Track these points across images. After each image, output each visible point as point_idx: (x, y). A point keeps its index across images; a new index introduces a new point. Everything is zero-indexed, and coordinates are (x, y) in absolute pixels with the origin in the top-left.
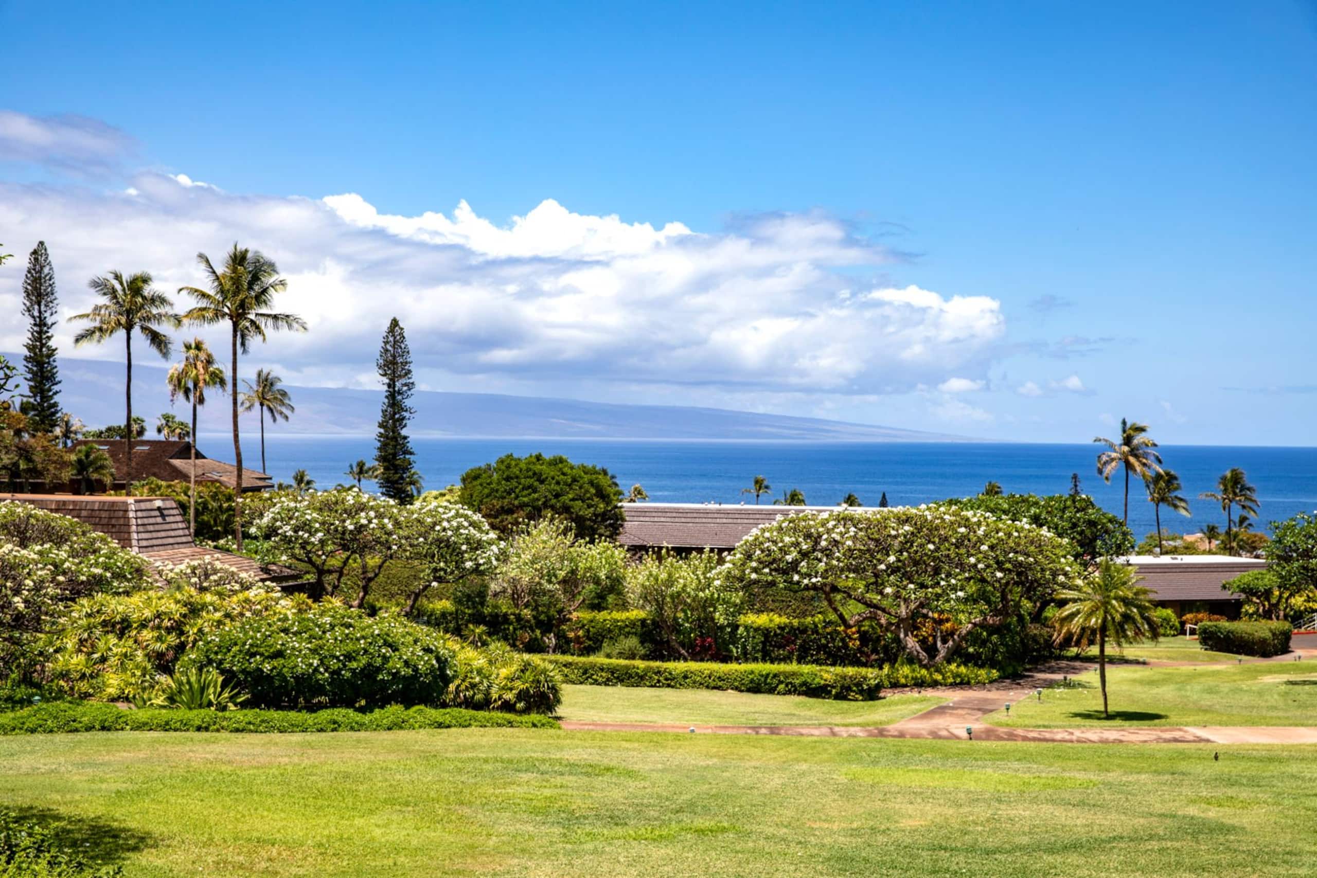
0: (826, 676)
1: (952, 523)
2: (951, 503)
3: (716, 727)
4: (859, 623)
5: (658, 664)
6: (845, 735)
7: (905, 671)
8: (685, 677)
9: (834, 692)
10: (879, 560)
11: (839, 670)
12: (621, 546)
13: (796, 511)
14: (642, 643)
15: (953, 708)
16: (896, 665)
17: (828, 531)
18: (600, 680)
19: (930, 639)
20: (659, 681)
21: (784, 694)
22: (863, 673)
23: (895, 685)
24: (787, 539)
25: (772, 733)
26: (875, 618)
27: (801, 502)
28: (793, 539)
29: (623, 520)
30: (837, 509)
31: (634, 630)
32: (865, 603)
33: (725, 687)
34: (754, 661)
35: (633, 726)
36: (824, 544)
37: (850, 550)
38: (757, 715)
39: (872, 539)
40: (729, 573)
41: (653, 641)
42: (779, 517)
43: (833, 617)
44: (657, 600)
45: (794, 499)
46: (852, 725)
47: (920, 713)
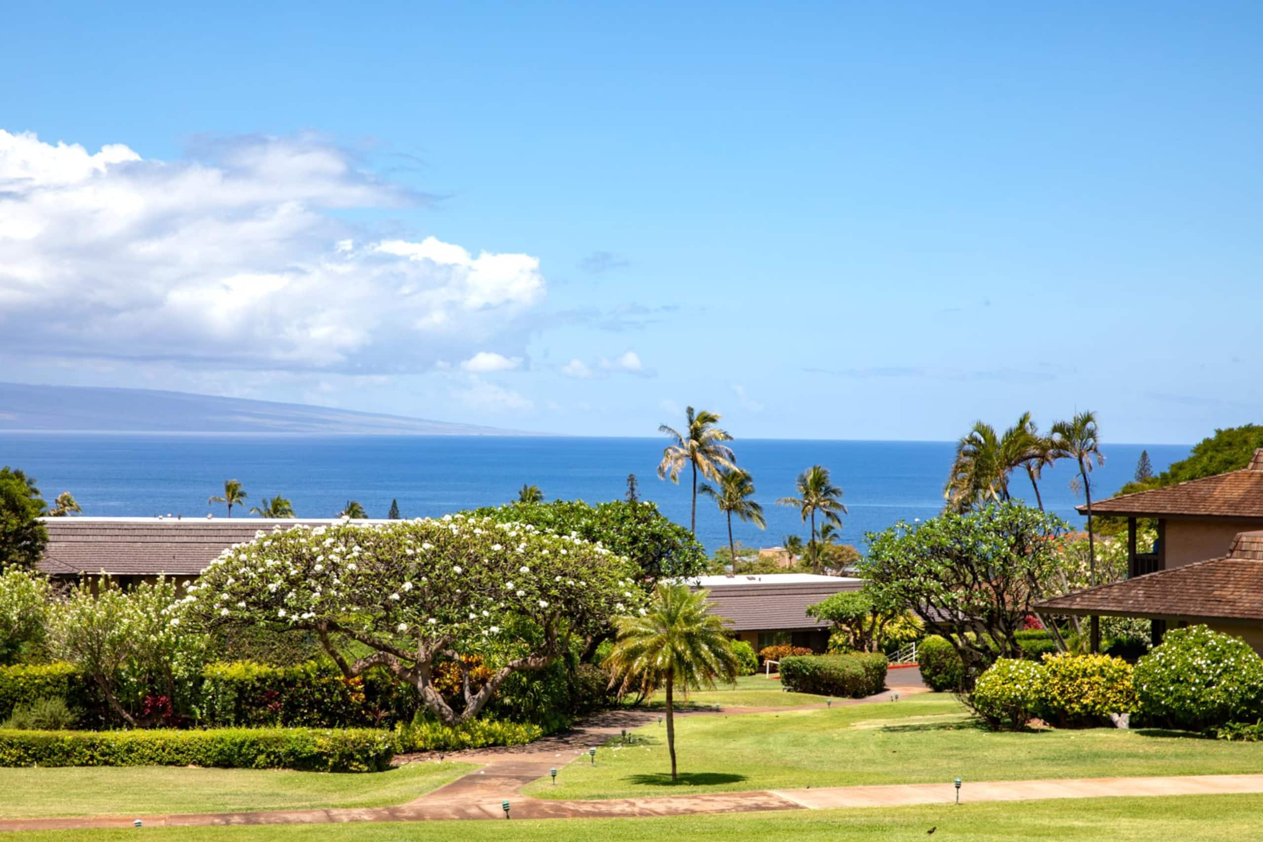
0: (320, 741)
1: (484, 538)
2: (482, 513)
3: (172, 817)
4: (364, 671)
5: (92, 734)
6: (345, 819)
7: (423, 731)
8: (130, 750)
9: (331, 762)
10: (391, 588)
11: (337, 732)
12: (40, 575)
13: (281, 524)
14: (69, 706)
15: (484, 777)
16: (413, 723)
17: (325, 552)
18: (8, 759)
19: (456, 688)
20: (92, 757)
21: (264, 768)
22: (370, 736)
23: (411, 750)
24: (270, 563)
25: (248, 822)
26: (386, 664)
27: (285, 513)
28: (279, 563)
29: (45, 540)
30: (336, 522)
31: (58, 689)
32: (372, 645)
33: (184, 761)
34: (224, 725)
35: (52, 821)
36: (318, 568)
37: (352, 574)
38: (227, 797)
39: (382, 561)
40: (192, 608)
41: (86, 704)
42: (259, 534)
43: (328, 662)
44: (91, 648)
45: (277, 509)
46: (355, 805)
47: (443, 785)
